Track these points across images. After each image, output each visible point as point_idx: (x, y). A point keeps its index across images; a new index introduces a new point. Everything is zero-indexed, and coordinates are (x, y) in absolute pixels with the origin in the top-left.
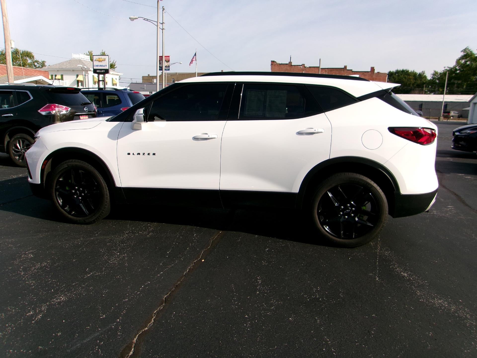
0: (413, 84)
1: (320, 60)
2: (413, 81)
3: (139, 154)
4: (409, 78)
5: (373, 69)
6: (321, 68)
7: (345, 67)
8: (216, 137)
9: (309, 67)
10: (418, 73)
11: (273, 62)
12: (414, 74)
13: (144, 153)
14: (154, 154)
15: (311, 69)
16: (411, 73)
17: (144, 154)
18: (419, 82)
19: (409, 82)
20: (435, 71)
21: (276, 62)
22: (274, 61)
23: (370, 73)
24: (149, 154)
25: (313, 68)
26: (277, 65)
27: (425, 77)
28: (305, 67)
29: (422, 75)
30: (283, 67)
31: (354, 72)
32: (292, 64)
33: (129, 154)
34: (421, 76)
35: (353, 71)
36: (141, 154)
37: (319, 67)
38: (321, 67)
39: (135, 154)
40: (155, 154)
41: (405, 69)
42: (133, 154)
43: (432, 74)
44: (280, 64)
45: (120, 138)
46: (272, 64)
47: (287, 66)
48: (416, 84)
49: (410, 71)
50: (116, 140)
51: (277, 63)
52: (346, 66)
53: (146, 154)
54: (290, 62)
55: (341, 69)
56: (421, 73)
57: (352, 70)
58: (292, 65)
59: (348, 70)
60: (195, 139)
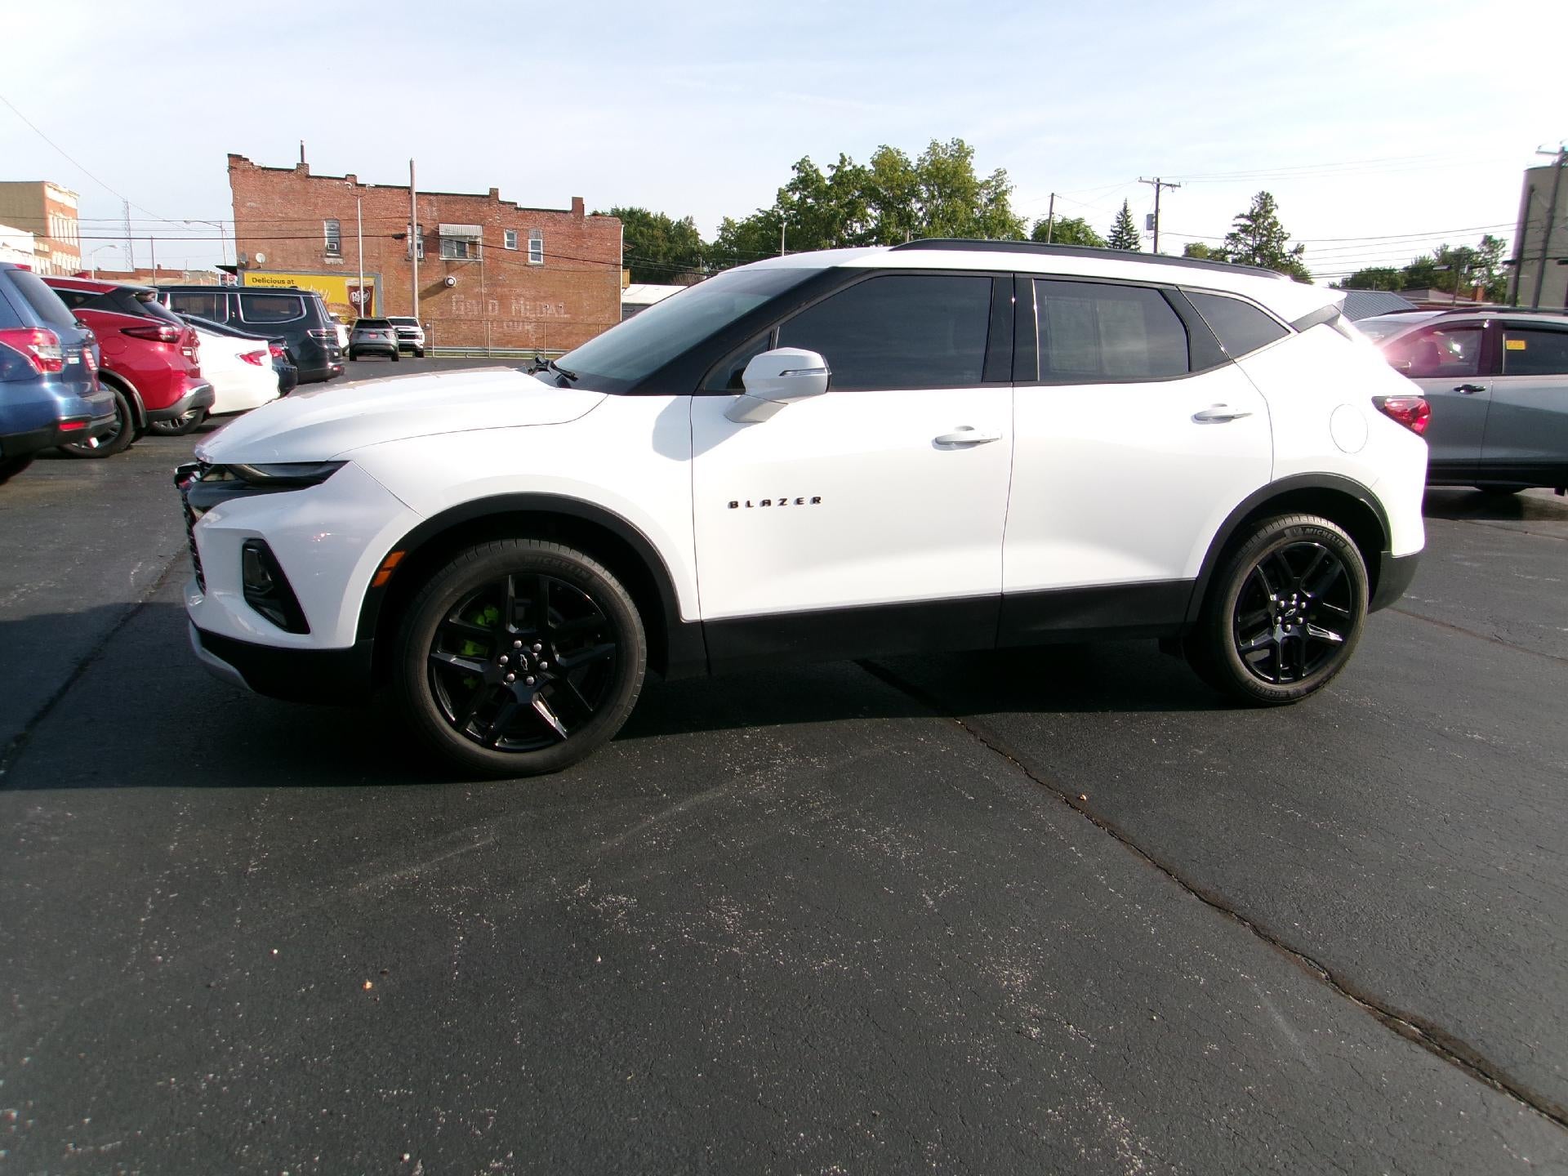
0: (665, 255)
1: (411, 163)
2: (664, 246)
3: (767, 503)
4: (653, 236)
5: (578, 203)
6: (417, 193)
7: (494, 193)
8: (999, 437)
9: (377, 186)
10: (673, 222)
11: (236, 160)
12: (664, 224)
13: (784, 500)
14: (816, 500)
15: (380, 192)
16: (655, 220)
17: (783, 502)
18: (680, 248)
19: (655, 249)
20: (726, 219)
21: (246, 160)
22: (239, 158)
23: (572, 215)
24: (799, 502)
25: (388, 193)
26: (255, 171)
27: (695, 234)
28: (357, 185)
29: (687, 230)
30: (275, 180)
31: (521, 209)
32: (311, 174)
33: (734, 505)
34: (683, 232)
35: (518, 206)
36: (775, 502)
37: (409, 189)
38: (417, 189)
39: (756, 503)
40: (820, 498)
41: (636, 207)
42: (748, 504)
43: (721, 226)
44: (264, 169)
45: (700, 454)
46: (231, 168)
47: (292, 176)
48: (673, 254)
49: (652, 216)
50: (688, 459)
51: (252, 164)
52: (497, 189)
53: (791, 502)
54: (302, 165)
55: (479, 199)
56: (683, 220)
57: (516, 204)
58: (308, 177)
59: (504, 203)
60: (941, 443)
